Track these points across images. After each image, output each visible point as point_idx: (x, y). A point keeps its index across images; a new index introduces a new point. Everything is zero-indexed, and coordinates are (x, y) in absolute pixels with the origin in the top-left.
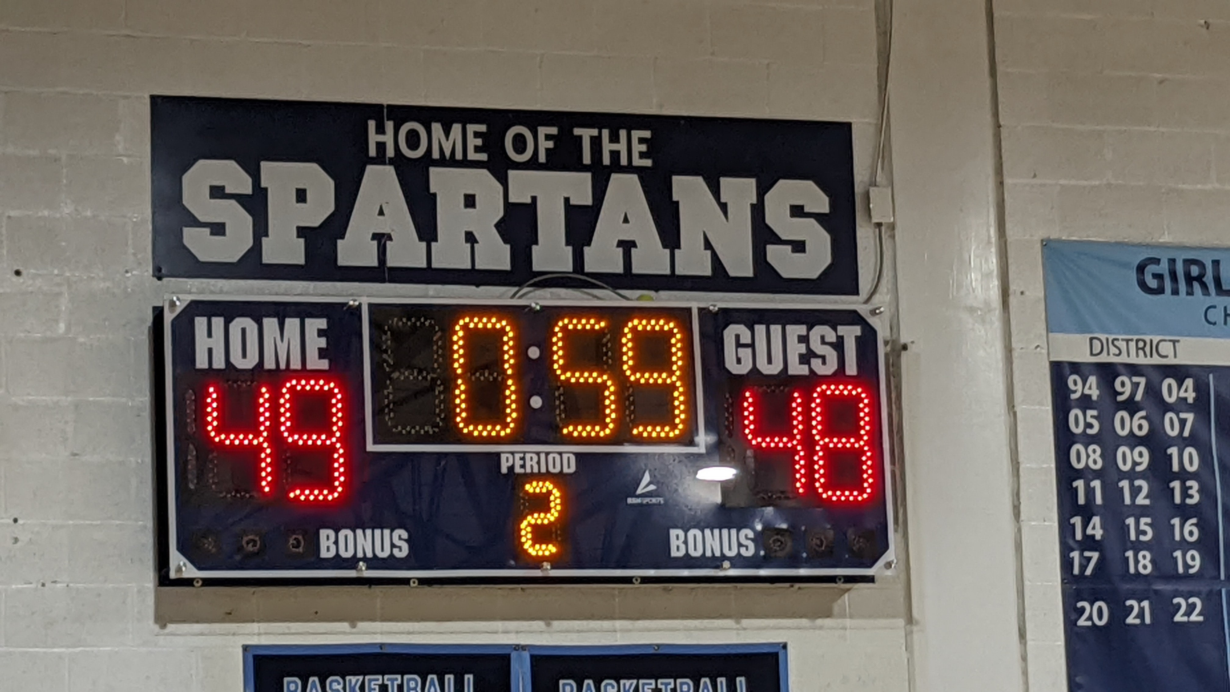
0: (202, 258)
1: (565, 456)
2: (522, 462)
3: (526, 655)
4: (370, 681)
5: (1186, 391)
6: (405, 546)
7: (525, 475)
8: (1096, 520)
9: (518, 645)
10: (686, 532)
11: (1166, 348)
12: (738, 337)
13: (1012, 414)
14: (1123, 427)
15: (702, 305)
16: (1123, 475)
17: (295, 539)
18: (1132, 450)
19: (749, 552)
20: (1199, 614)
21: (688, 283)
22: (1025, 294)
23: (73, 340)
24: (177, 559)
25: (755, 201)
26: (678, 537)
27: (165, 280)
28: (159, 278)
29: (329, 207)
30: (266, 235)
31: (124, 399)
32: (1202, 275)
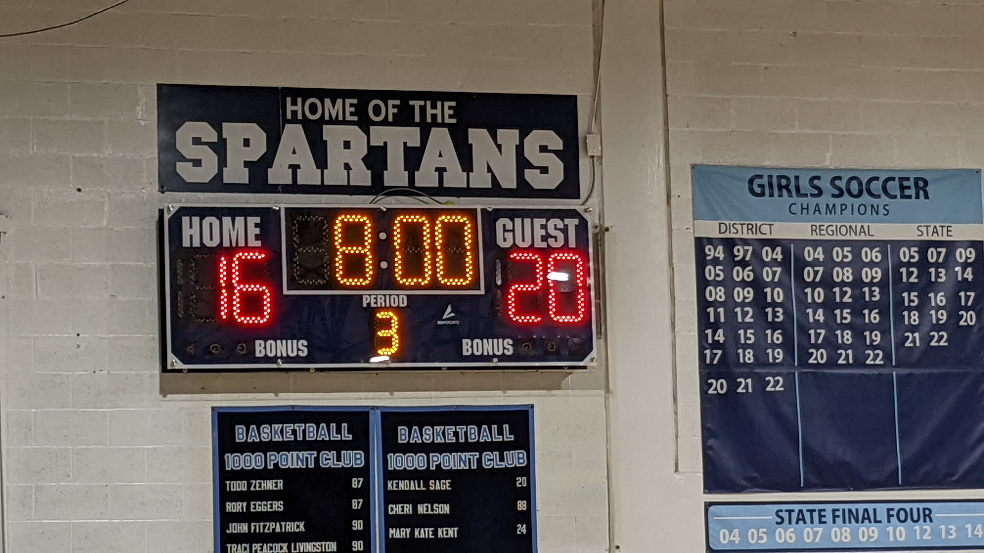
0: (188, 180)
1: (401, 297)
2: (375, 300)
3: (379, 412)
4: (286, 427)
5: (777, 254)
6: (306, 350)
7: (377, 308)
8: (720, 331)
9: (374, 406)
10: (472, 340)
11: (765, 229)
12: (504, 226)
13: (671, 268)
14: (738, 276)
15: (483, 207)
16: (737, 304)
17: (241, 346)
18: (743, 290)
19: (510, 352)
20: (781, 386)
21: (477, 193)
22: (681, 197)
23: (111, 229)
24: (171, 358)
25: (518, 143)
26: (467, 344)
27: (166, 193)
28: (163, 192)
29: (264, 150)
30: (226, 166)
31: (141, 263)
32: (788, 185)
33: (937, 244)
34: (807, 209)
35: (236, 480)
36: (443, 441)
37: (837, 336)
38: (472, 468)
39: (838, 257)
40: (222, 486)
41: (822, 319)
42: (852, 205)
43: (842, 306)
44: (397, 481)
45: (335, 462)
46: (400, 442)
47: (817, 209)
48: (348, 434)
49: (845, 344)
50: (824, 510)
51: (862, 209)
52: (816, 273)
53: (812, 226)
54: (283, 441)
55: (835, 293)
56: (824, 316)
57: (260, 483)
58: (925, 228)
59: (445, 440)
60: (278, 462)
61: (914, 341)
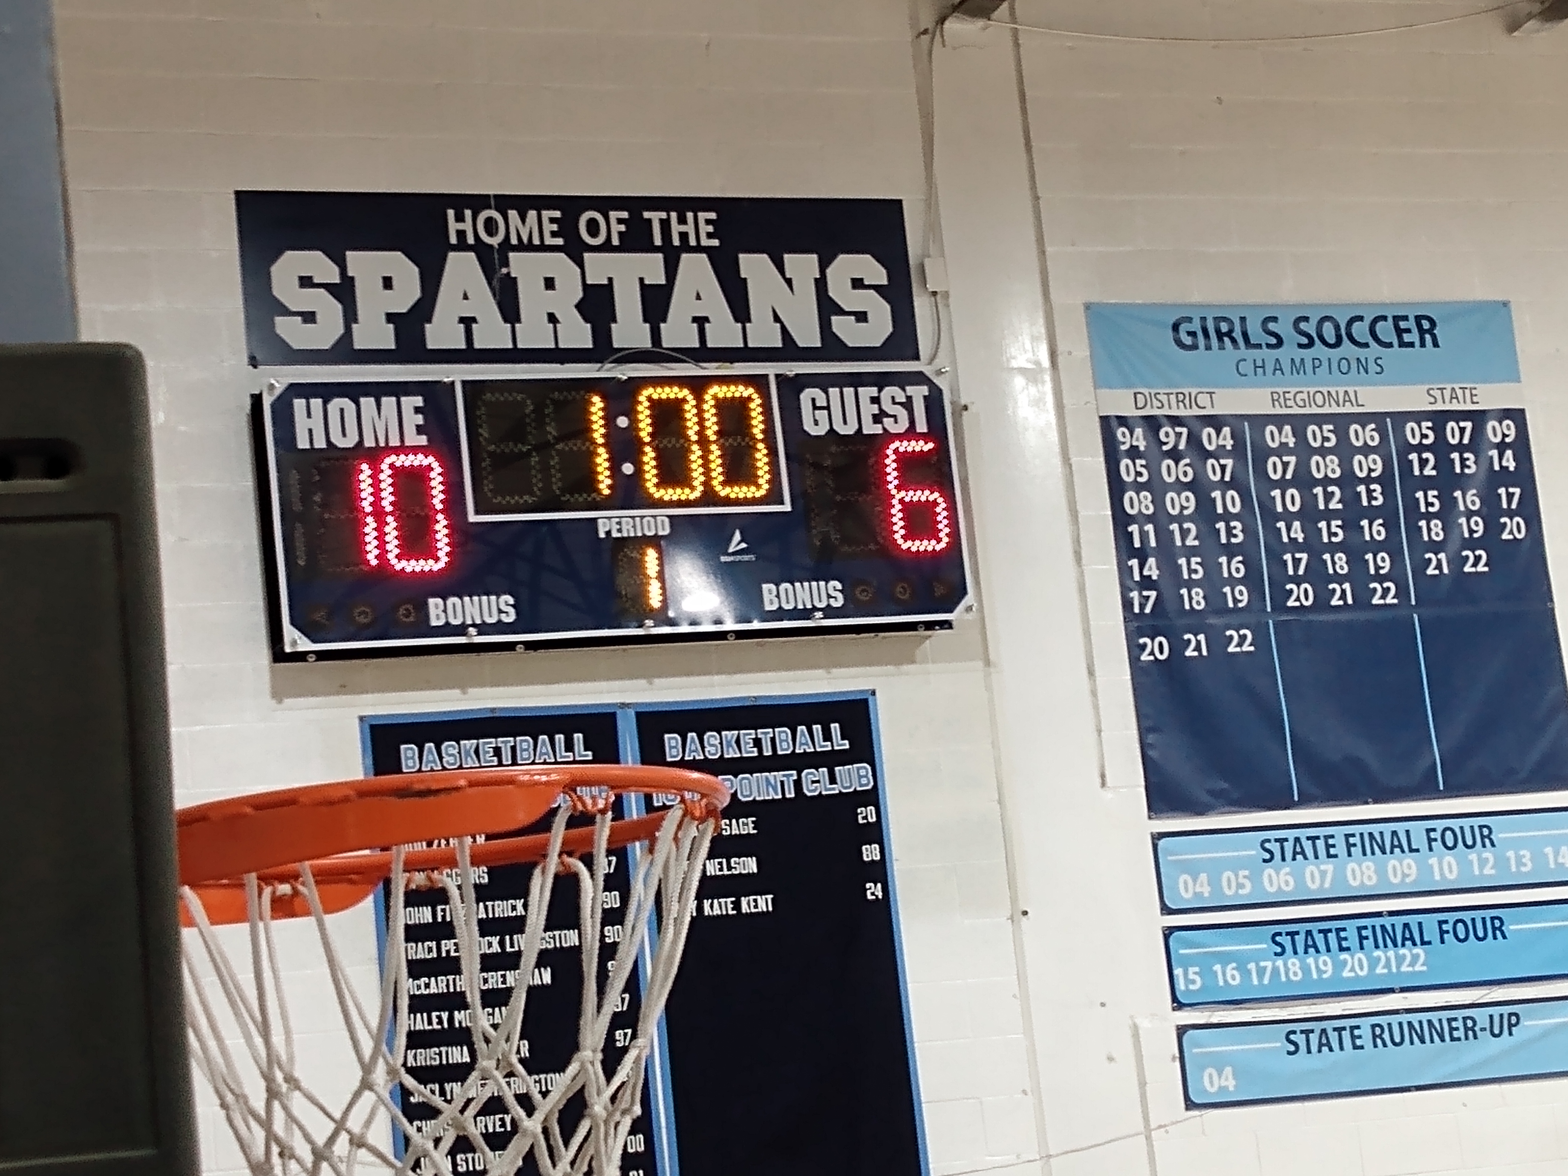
0: (296, 346)
1: (659, 519)
2: (618, 527)
3: (632, 713)
4: (484, 744)
5: (1224, 439)
6: (512, 611)
8: (1152, 561)
9: (623, 704)
10: (777, 585)
11: (1204, 400)
12: (813, 400)
13: (1068, 467)
14: (1169, 475)
15: (779, 373)
16: (1173, 519)
17: (407, 610)
18: (1179, 495)
19: (839, 602)
20: (1251, 645)
21: (762, 355)
22: (1072, 354)
23: (173, 429)
24: (291, 634)
25: (817, 276)
26: (770, 591)
27: (261, 368)
28: (254, 367)
29: (417, 294)
30: (356, 321)
31: (226, 485)
32: (1231, 331)
33: (1458, 416)
34: (1263, 367)
36: (739, 755)
37: (1325, 562)
38: (788, 796)
39: (1315, 439)
41: (1300, 538)
42: (1329, 359)
43: (1329, 514)
46: (669, 759)
47: (1278, 367)
48: (586, 750)
49: (1339, 575)
50: (1332, 837)
51: (1344, 365)
52: (1285, 465)
53: (1272, 393)
55: (1316, 495)
56: (1303, 531)
58: (1439, 393)
59: (740, 752)
61: (1439, 566)
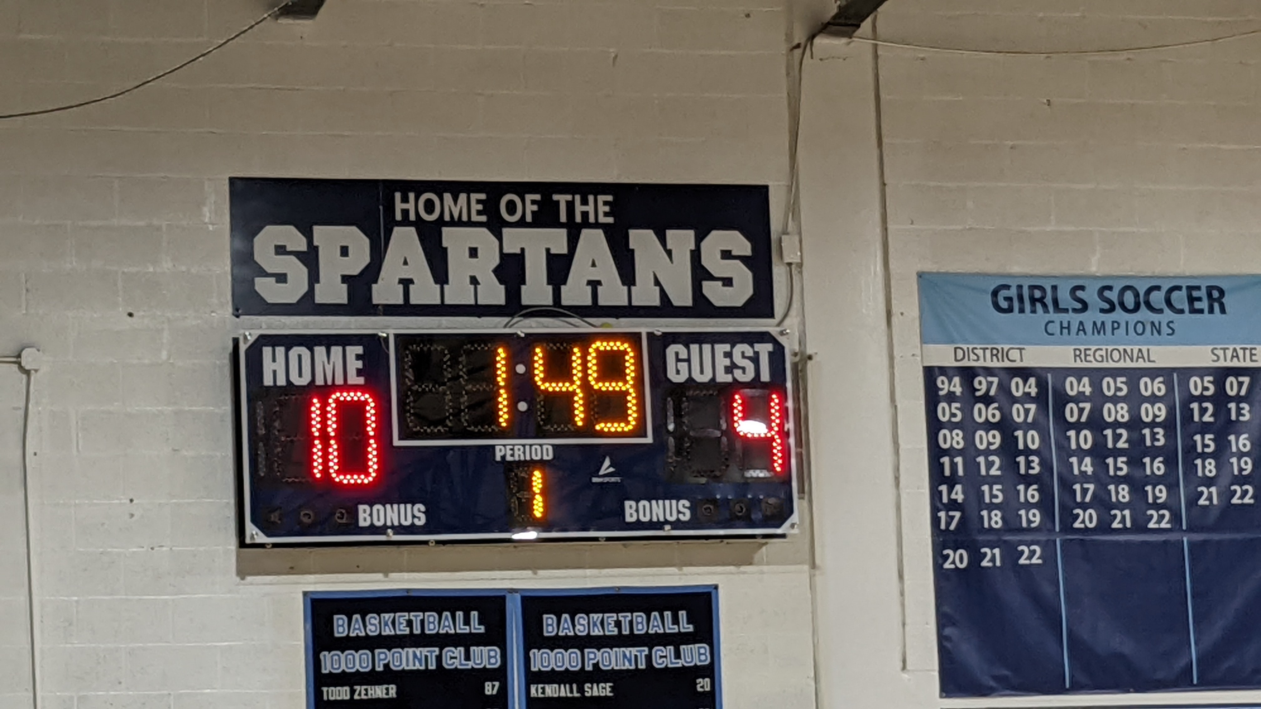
0: (269, 300)
1: (545, 447)
2: (511, 453)
3: (518, 596)
4: (400, 617)
6: (423, 517)
7: (514, 462)
8: (958, 488)
9: (511, 589)
10: (637, 502)
11: (1014, 354)
12: (677, 354)
13: (894, 407)
14: (980, 416)
15: (650, 330)
16: (980, 453)
17: (340, 513)
18: (987, 433)
19: (686, 517)
20: (1038, 558)
21: (642, 312)
22: (905, 314)
23: (172, 364)
24: (251, 529)
25: (693, 247)
26: (631, 507)
27: (242, 317)
28: (238, 316)
29: (366, 260)
30: (318, 282)
31: (212, 408)
32: (1043, 297)
33: (1237, 372)
34: (1068, 328)
35: (335, 686)
36: (601, 633)
37: (1109, 492)
38: (640, 667)
39: (1109, 388)
40: (318, 694)
41: (1089, 470)
42: (1127, 323)
43: (1116, 453)
44: (542, 686)
45: (463, 662)
46: (546, 634)
47: (1082, 327)
48: (479, 624)
49: (1121, 502)
51: (1140, 328)
52: (1081, 411)
53: (1075, 350)
54: (396, 636)
55: (1105, 437)
56: (1092, 465)
57: (366, 690)
58: (1222, 352)
59: (604, 631)
60: (389, 662)
61: (1210, 498)
